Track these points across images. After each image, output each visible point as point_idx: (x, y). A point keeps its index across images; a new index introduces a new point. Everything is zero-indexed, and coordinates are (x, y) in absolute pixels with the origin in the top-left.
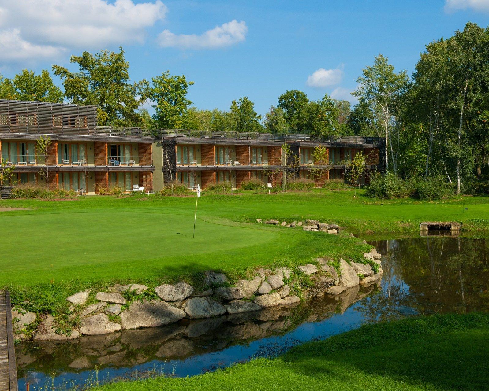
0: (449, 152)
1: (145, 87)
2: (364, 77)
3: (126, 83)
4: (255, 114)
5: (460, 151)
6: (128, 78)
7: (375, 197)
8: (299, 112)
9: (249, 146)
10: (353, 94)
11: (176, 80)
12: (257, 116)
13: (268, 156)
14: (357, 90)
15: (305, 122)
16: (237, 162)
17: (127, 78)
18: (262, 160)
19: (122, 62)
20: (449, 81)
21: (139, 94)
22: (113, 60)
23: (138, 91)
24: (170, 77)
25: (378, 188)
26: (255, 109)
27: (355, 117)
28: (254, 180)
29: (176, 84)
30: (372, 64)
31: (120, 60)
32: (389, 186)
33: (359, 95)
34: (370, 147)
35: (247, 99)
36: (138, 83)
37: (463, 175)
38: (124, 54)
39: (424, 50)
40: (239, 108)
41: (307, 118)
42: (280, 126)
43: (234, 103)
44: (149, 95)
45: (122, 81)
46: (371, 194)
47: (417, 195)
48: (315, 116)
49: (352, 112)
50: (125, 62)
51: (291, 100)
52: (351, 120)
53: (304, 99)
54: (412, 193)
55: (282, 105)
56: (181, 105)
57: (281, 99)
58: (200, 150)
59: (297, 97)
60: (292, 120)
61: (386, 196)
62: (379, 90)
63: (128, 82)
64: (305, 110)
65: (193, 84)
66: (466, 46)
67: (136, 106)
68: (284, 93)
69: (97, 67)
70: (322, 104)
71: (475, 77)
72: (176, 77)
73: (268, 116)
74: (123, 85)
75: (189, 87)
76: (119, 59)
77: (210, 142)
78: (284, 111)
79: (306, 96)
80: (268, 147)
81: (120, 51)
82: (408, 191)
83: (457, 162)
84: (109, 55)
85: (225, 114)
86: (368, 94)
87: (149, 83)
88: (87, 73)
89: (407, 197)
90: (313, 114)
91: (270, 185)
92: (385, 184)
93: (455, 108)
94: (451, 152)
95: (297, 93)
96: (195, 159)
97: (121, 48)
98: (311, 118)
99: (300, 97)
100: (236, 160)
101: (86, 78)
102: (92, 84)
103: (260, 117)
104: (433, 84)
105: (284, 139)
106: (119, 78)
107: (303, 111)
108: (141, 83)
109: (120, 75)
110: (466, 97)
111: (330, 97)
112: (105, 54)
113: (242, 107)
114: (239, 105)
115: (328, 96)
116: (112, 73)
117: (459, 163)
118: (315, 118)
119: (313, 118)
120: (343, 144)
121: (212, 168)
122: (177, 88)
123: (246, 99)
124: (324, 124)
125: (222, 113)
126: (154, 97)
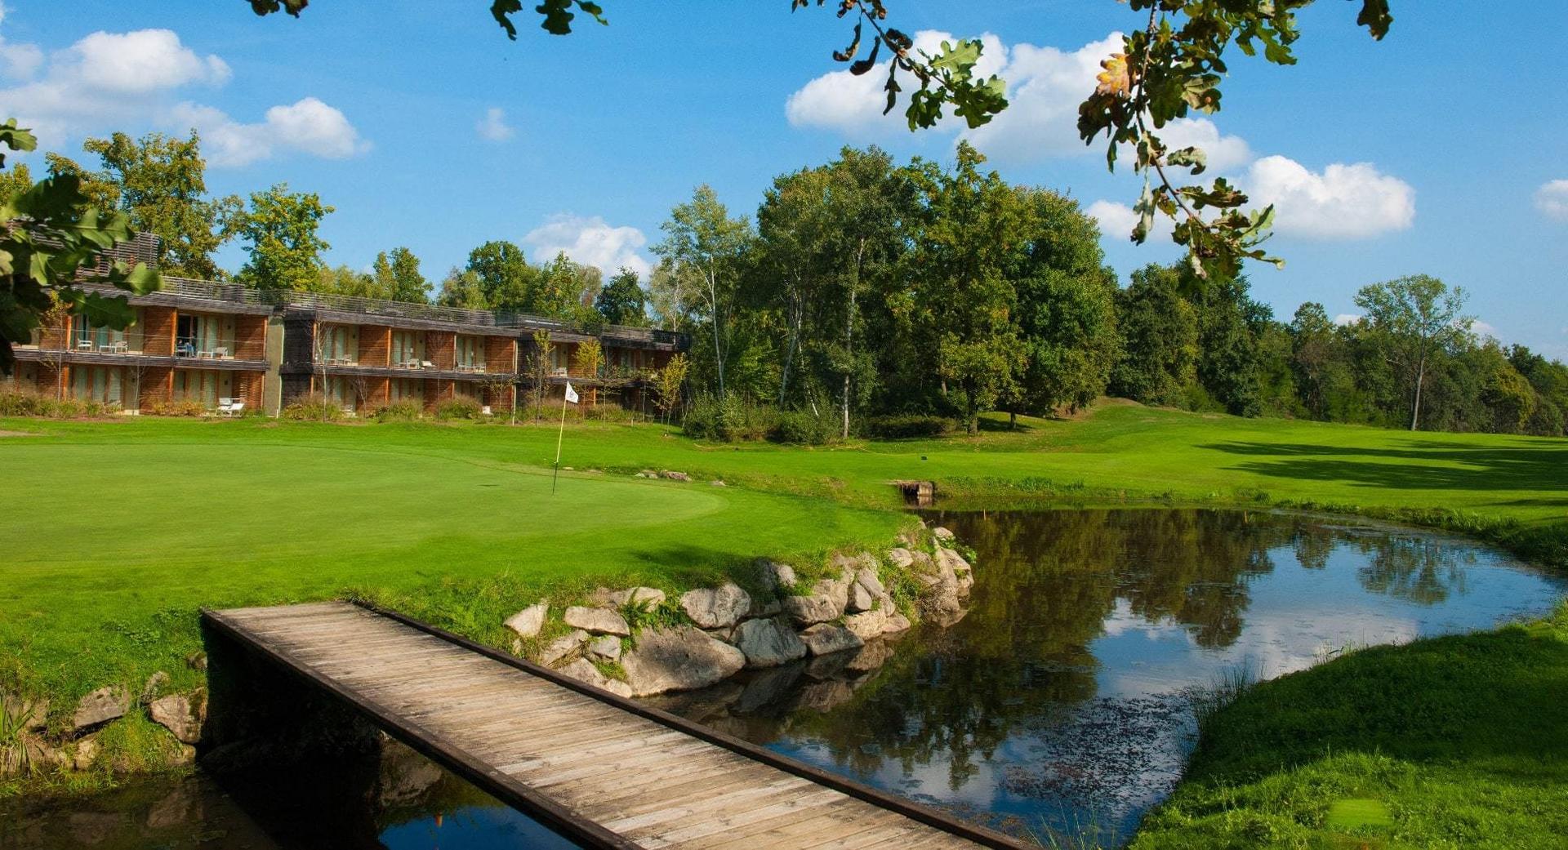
0: (834, 362)
1: (235, 209)
2: (672, 221)
3: (196, 198)
4: (421, 280)
5: (852, 361)
6: (203, 189)
7: (703, 437)
8: (508, 282)
9: (455, 333)
10: (652, 250)
11: (299, 200)
12: (424, 284)
13: (486, 354)
14: (661, 243)
15: (518, 300)
16: (427, 364)
17: (201, 188)
18: (474, 361)
19: (193, 157)
20: (836, 237)
21: (220, 222)
22: (175, 152)
23: (219, 216)
24: (287, 194)
25: (710, 422)
26: (421, 270)
27: (611, 296)
28: (459, 399)
29: (299, 207)
30: (689, 201)
31: (188, 154)
32: (729, 418)
33: (664, 253)
34: (667, 349)
35: (407, 250)
36: (220, 202)
37: (854, 403)
38: (198, 144)
39: (770, 185)
40: (391, 266)
41: (522, 292)
42: (470, 305)
43: (381, 258)
44: (242, 225)
45: (190, 195)
46: (695, 431)
47: (779, 436)
48: (539, 290)
49: (606, 288)
50: (199, 158)
51: (492, 259)
52: (603, 302)
53: (518, 258)
54: (769, 432)
55: (475, 267)
56: (307, 248)
57: (475, 255)
58: (357, 337)
59: (505, 254)
60: (494, 296)
61: (722, 436)
62: (701, 247)
63: (202, 197)
64: (518, 278)
65: (332, 211)
66: (864, 181)
67: (211, 246)
68: (481, 244)
69: (140, 163)
70: (554, 270)
71: (878, 236)
72: (299, 195)
73: (447, 288)
74: (191, 201)
75: (326, 216)
76: (187, 150)
77: (381, 320)
78: (480, 278)
79: (522, 254)
80: (486, 337)
81: (191, 137)
82: (763, 429)
83: (844, 381)
84: (164, 142)
85: (361, 277)
86: (680, 252)
87: (244, 202)
88: (116, 174)
89: (761, 438)
90: (536, 286)
91: (487, 410)
92: (721, 414)
93: (845, 284)
94: (837, 362)
95: (507, 248)
96: (346, 352)
97: (194, 131)
98: (532, 294)
99: (510, 253)
100: (426, 359)
101: (115, 183)
102: (127, 196)
103: (430, 287)
104: (804, 242)
105: (516, 324)
106: (184, 188)
107: (517, 281)
108: (227, 202)
109: (188, 183)
110: (862, 268)
111: (567, 259)
112: (157, 141)
113: (398, 266)
114: (391, 262)
115: (565, 255)
116: (170, 177)
117: (847, 382)
118: (539, 294)
119: (535, 293)
120: (622, 341)
121: (382, 372)
122: (301, 215)
123: (405, 251)
124: (555, 306)
125: (356, 274)
126: (251, 230)
